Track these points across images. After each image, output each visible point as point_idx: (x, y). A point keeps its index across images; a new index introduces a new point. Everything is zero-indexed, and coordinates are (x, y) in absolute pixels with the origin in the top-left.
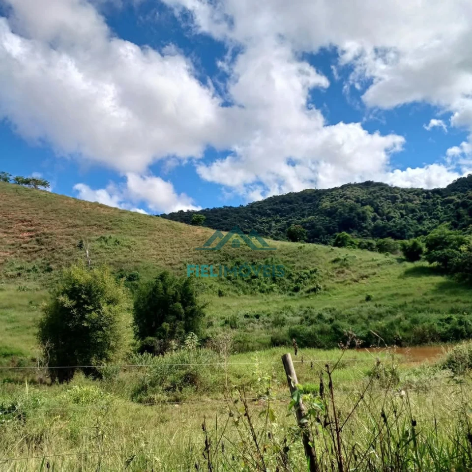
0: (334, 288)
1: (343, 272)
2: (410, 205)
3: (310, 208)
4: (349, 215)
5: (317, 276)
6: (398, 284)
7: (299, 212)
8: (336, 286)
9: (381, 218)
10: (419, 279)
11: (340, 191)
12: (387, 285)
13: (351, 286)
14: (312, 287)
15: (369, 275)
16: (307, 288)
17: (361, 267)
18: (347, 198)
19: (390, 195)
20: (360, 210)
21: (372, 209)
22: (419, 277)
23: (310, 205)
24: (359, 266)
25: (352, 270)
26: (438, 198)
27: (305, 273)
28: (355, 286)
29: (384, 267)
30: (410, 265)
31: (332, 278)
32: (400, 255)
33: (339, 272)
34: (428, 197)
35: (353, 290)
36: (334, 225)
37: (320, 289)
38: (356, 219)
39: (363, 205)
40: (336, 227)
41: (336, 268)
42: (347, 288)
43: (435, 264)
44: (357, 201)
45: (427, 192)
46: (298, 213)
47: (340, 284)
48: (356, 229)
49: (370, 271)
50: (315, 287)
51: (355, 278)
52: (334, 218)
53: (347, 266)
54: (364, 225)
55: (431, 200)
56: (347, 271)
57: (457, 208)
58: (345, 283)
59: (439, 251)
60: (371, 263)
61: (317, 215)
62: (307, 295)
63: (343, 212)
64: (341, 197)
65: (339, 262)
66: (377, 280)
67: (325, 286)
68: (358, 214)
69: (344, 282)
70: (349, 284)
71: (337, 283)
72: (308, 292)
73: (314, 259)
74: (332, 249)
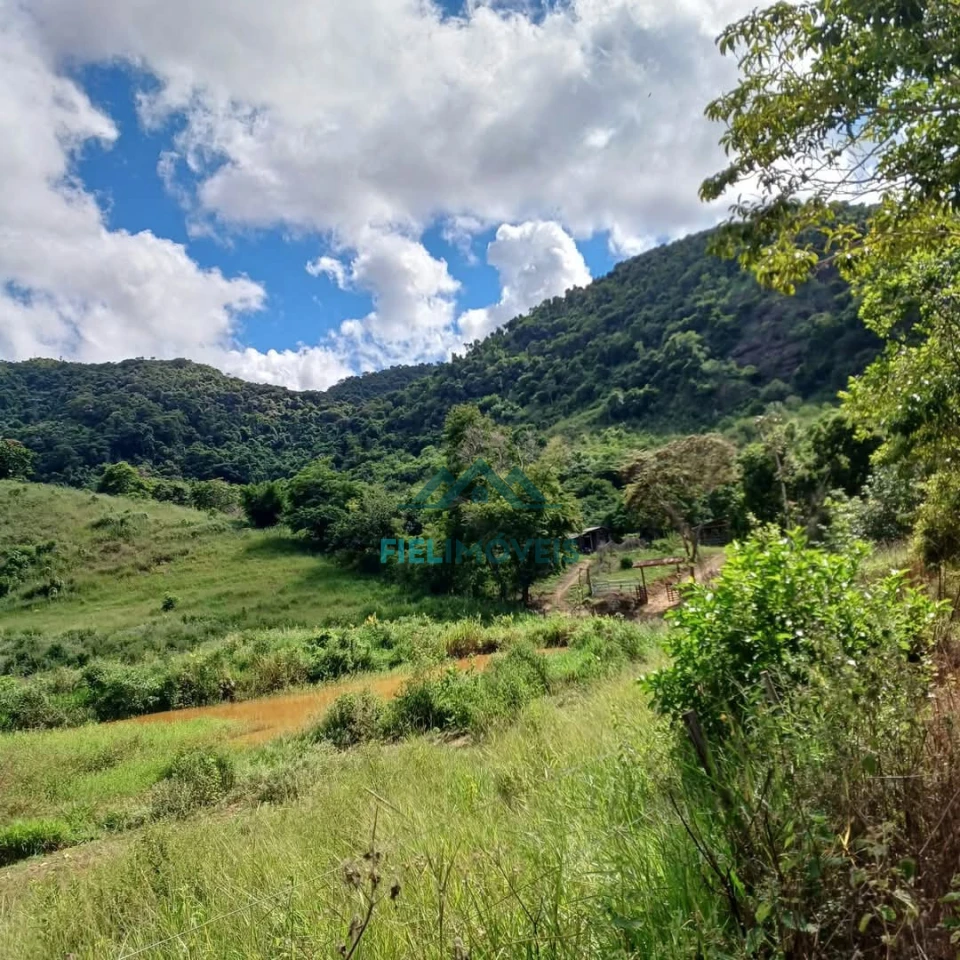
0: (94, 586)
1: (116, 550)
2: (261, 417)
3: (45, 403)
4: (135, 426)
5: (54, 560)
6: (231, 574)
7: (16, 409)
8: (98, 579)
9: (202, 438)
10: (273, 562)
11: (119, 372)
12: (209, 576)
13: (132, 579)
14: (39, 584)
15: (174, 554)
16: (27, 588)
17: (157, 538)
18: (135, 389)
19: (223, 392)
20: (159, 419)
21: (185, 418)
22: (272, 558)
23: (45, 396)
24: (153, 536)
25: (137, 544)
26: (311, 409)
27: (24, 553)
28: (143, 580)
29: (205, 538)
30: (257, 535)
31: (91, 564)
32: (239, 514)
33: (106, 550)
34: (295, 407)
35: (137, 588)
36: (101, 444)
37: (59, 588)
38: (151, 436)
39: (167, 408)
40: (103, 450)
41: (100, 541)
42: (123, 583)
43: (303, 533)
44: (156, 400)
45: (293, 395)
46: (14, 412)
47: (107, 577)
48: (151, 457)
49: (176, 547)
50: (48, 584)
51: (142, 562)
52: (102, 430)
53: (126, 536)
54: (167, 450)
55: (300, 412)
56: (125, 547)
57: (342, 431)
58: (119, 574)
59: (312, 509)
60: (180, 530)
61: (60, 420)
62: (27, 602)
63: (122, 418)
64: (120, 386)
65: (109, 528)
66: (191, 566)
67: (71, 581)
68: (156, 427)
69: (117, 570)
70: (129, 575)
71: (102, 573)
72: (29, 596)
73: (48, 520)
74: (94, 499)
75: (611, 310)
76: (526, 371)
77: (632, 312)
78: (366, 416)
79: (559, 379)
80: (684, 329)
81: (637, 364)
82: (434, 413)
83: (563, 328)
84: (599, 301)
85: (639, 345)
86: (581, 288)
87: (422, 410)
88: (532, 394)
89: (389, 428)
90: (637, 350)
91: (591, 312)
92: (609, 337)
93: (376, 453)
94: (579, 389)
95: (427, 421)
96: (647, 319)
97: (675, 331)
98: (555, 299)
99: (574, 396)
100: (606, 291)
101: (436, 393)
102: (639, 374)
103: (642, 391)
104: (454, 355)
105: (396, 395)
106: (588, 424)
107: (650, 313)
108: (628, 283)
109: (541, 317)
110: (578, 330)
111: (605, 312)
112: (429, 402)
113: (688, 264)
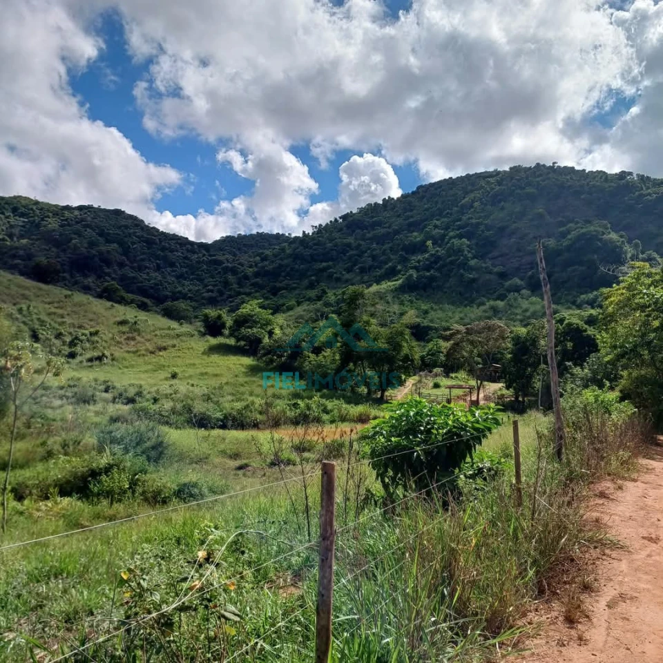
0: (124, 359)
1: (133, 339)
5: (100, 341)
6: (203, 362)
8: (126, 355)
10: (226, 358)
11: (77, 213)
12: (192, 362)
13: (146, 358)
14: (96, 354)
15: (168, 346)
16: (88, 355)
17: (156, 335)
18: (88, 226)
20: (103, 249)
22: (227, 355)
24: (154, 334)
25: (146, 337)
26: (204, 255)
27: (83, 334)
28: (148, 358)
29: (184, 338)
30: (214, 341)
31: (120, 346)
32: (199, 325)
33: (128, 339)
34: (193, 252)
35: (150, 363)
37: (107, 357)
39: (108, 242)
41: (124, 333)
42: (141, 360)
43: (242, 343)
44: (101, 235)
45: (192, 244)
47: (132, 355)
49: (170, 342)
50: (101, 354)
51: (151, 349)
53: (138, 331)
55: (196, 256)
56: (138, 338)
57: (225, 273)
58: (139, 353)
60: (166, 332)
62: (90, 364)
63: (79, 245)
65: (127, 326)
66: (179, 354)
67: (112, 355)
68: (101, 254)
69: (137, 351)
70: (144, 355)
71: (128, 352)
72: (90, 360)
73: (91, 316)
74: (112, 306)
75: (412, 217)
76: (352, 250)
77: (426, 220)
78: (242, 265)
79: (374, 258)
80: (460, 237)
81: (426, 256)
82: (288, 269)
83: (379, 224)
84: (405, 210)
85: (429, 243)
86: (393, 199)
87: (281, 266)
88: (355, 265)
89: (257, 275)
90: (427, 247)
91: (399, 216)
92: (409, 235)
93: (248, 290)
94: (387, 266)
95: (283, 274)
96: (436, 227)
97: (454, 237)
98: (376, 204)
99: (383, 271)
100: (410, 203)
101: (290, 256)
102: (427, 263)
103: (428, 274)
104: (304, 232)
105: (262, 253)
106: (392, 290)
107: (438, 223)
108: (425, 200)
109: (366, 215)
110: (389, 227)
111: (408, 217)
112: (286, 261)
113: (467, 193)
